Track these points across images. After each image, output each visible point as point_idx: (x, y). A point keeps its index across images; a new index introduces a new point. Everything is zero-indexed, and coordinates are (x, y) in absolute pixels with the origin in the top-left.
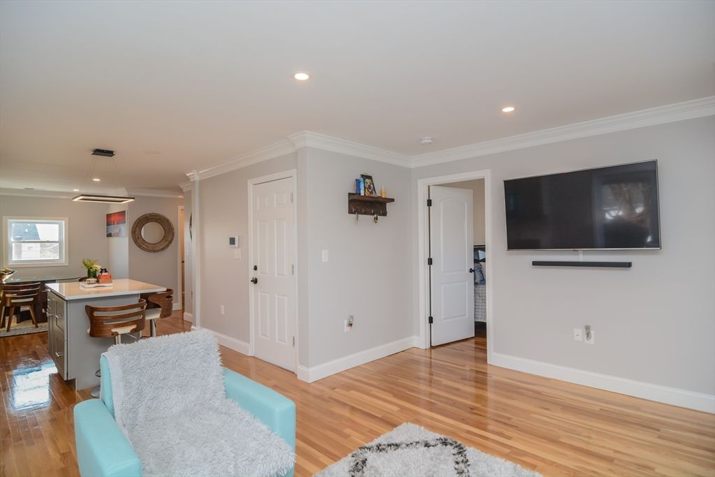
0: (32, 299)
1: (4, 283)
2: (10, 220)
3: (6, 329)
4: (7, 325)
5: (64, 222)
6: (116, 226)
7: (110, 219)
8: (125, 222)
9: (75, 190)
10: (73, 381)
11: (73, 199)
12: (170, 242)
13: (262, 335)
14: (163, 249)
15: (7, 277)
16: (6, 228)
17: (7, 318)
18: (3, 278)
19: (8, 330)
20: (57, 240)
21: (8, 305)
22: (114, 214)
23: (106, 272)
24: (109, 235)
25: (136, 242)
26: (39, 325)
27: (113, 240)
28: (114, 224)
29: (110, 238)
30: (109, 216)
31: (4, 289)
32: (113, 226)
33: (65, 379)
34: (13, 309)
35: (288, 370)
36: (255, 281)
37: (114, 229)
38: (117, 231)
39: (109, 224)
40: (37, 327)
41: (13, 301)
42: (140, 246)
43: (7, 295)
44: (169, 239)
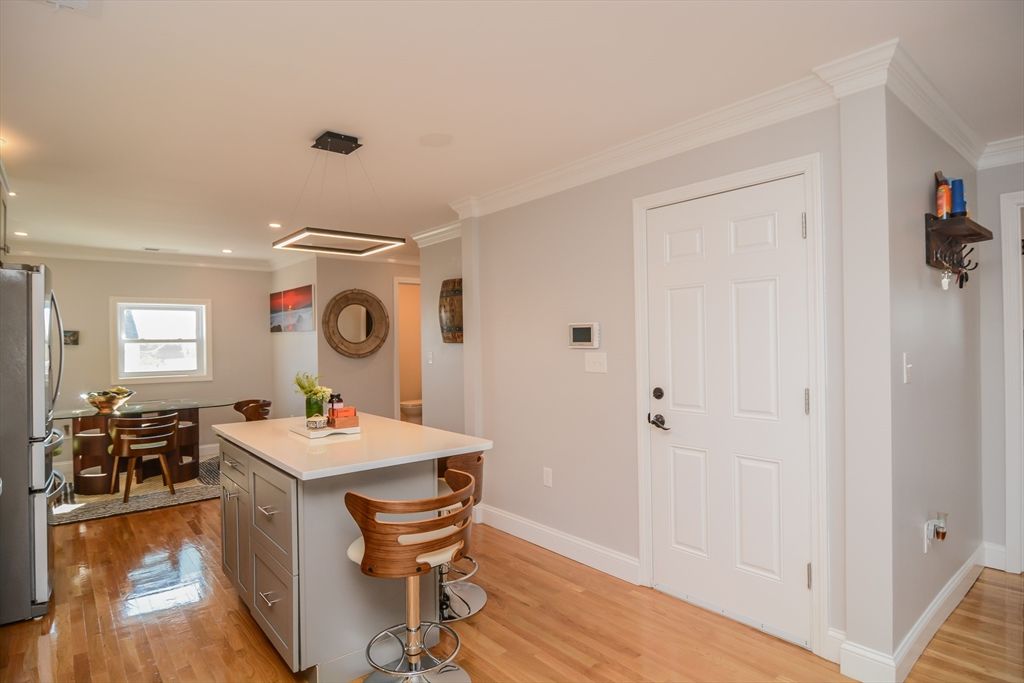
0: (164, 443)
1: (117, 413)
2: (120, 304)
3: (121, 495)
4: (122, 487)
5: (204, 306)
6: (290, 312)
7: (276, 302)
8: (310, 305)
9: (225, 251)
10: (312, 670)
11: (274, 244)
12: (383, 341)
13: (678, 543)
14: (373, 352)
15: (121, 402)
16: (115, 319)
17: (123, 476)
18: (115, 404)
19: (126, 500)
20: (194, 338)
21: (125, 453)
22: (285, 292)
23: (340, 401)
24: (276, 329)
25: (330, 340)
26: (177, 487)
27: (284, 339)
28: (286, 309)
29: (278, 335)
30: (274, 297)
31: (117, 426)
32: (282, 313)
33: (295, 669)
34: (134, 460)
35: (780, 640)
36: (659, 422)
37: (284, 318)
38: (292, 321)
39: (274, 310)
40: (173, 492)
41: (133, 447)
42: (336, 348)
43: (124, 437)
44: (381, 336)
